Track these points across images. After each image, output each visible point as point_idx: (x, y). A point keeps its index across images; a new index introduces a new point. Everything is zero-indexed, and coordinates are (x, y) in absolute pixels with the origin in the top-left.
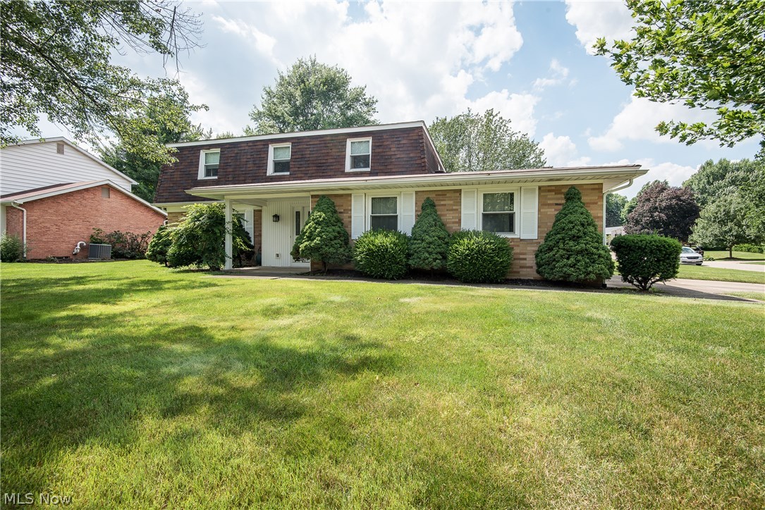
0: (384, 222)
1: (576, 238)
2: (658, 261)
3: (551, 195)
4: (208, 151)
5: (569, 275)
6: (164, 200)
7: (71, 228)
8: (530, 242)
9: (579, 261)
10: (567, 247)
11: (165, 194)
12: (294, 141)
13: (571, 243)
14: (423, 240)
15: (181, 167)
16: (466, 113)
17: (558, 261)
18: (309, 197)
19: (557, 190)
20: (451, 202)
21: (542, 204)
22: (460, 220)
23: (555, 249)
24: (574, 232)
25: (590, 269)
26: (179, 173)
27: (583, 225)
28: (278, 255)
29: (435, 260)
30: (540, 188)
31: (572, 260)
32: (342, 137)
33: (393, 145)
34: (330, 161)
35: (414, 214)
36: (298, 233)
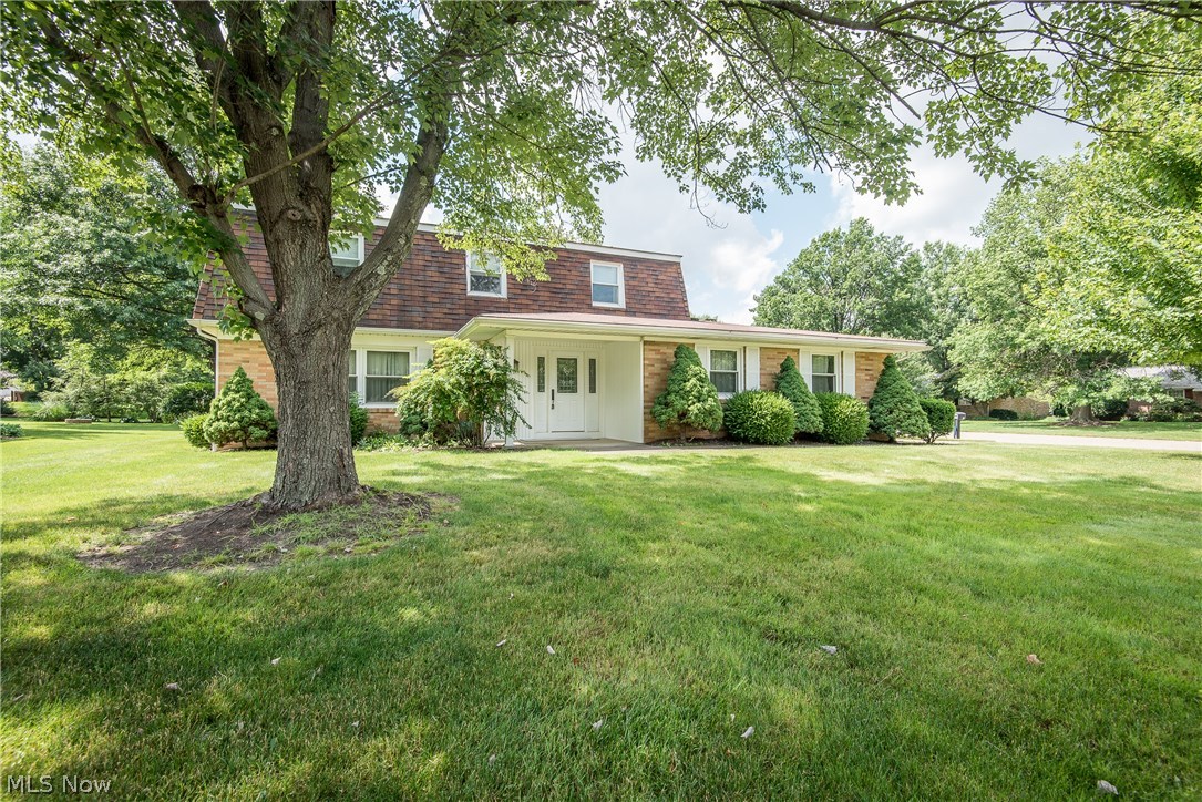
1: (909, 401)
9: (917, 421)
10: (906, 409)
13: (908, 406)
17: (901, 422)
19: (867, 357)
21: (858, 369)
23: (896, 411)
24: (907, 396)
30: (855, 354)
31: (913, 421)
32: (582, 256)
33: (650, 280)
34: (569, 287)
35: (758, 372)
36: (541, 388)
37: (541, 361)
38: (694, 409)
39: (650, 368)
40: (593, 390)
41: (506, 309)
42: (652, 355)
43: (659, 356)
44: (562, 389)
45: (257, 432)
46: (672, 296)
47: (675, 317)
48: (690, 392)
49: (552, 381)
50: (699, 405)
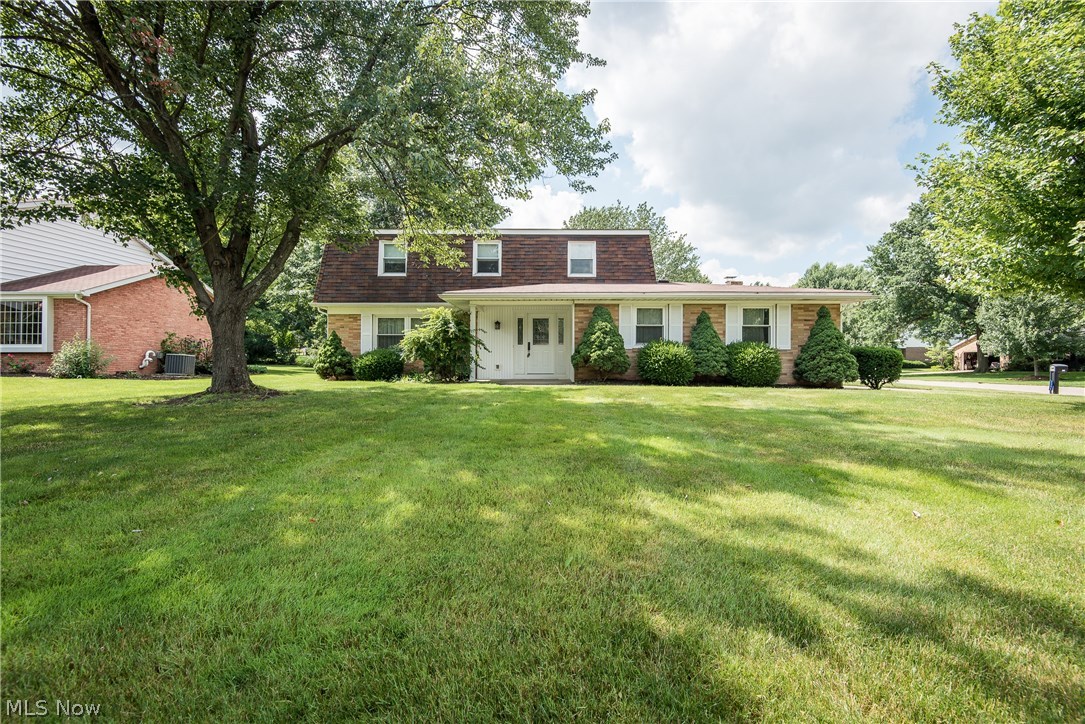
0: (650, 333)
1: (833, 349)
2: (890, 367)
3: (801, 312)
4: (388, 242)
5: (833, 378)
6: (330, 299)
7: (137, 331)
8: (785, 352)
9: (838, 367)
10: (828, 356)
11: (329, 292)
12: (506, 239)
13: (831, 353)
14: (708, 351)
15: (352, 259)
16: (616, 205)
17: (821, 368)
18: (570, 306)
19: (806, 308)
20: (716, 315)
21: (794, 320)
22: (724, 332)
23: (818, 358)
24: (832, 344)
25: (848, 373)
26: (349, 267)
27: (837, 338)
28: (498, 367)
29: (722, 367)
30: (792, 306)
31: (833, 367)
32: (561, 239)
33: (620, 252)
34: (549, 264)
35: (681, 325)
36: (520, 342)
37: (520, 321)
38: (594, 356)
39: (580, 325)
40: (561, 341)
41: (500, 285)
42: (582, 315)
43: (587, 315)
44: (536, 342)
45: (339, 370)
46: (640, 263)
47: (642, 281)
48: (594, 342)
49: (528, 335)
50: (599, 352)
